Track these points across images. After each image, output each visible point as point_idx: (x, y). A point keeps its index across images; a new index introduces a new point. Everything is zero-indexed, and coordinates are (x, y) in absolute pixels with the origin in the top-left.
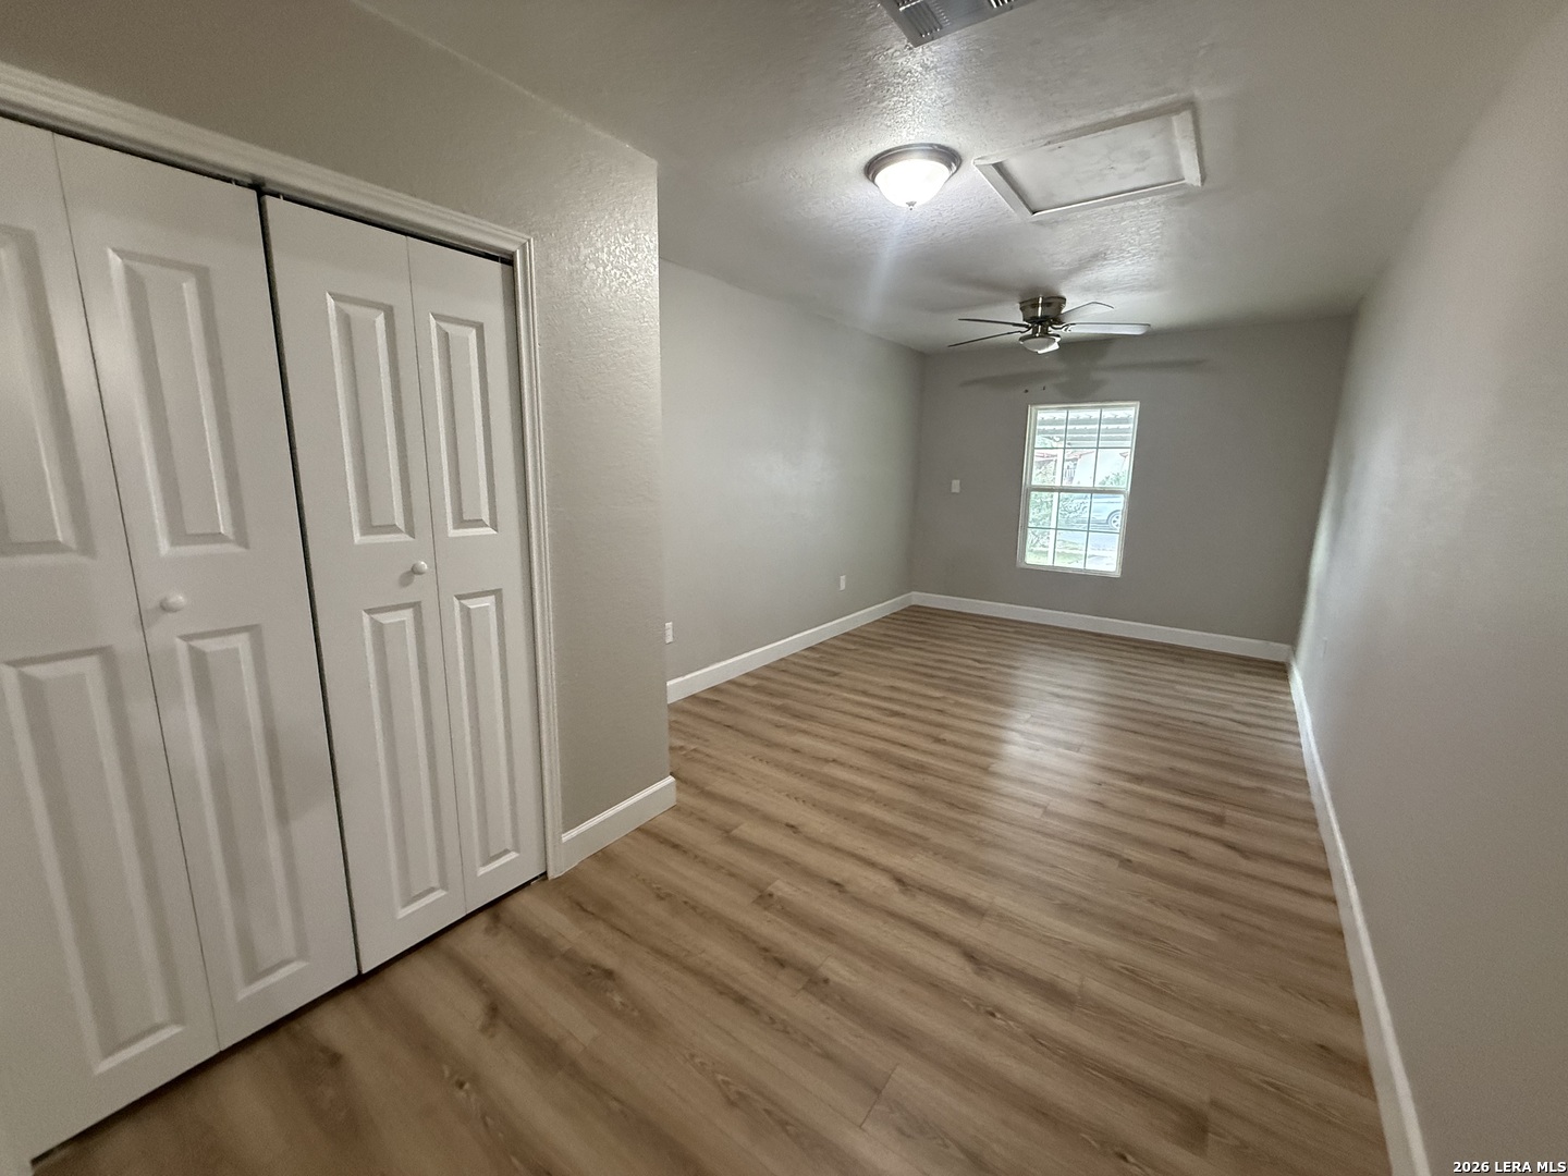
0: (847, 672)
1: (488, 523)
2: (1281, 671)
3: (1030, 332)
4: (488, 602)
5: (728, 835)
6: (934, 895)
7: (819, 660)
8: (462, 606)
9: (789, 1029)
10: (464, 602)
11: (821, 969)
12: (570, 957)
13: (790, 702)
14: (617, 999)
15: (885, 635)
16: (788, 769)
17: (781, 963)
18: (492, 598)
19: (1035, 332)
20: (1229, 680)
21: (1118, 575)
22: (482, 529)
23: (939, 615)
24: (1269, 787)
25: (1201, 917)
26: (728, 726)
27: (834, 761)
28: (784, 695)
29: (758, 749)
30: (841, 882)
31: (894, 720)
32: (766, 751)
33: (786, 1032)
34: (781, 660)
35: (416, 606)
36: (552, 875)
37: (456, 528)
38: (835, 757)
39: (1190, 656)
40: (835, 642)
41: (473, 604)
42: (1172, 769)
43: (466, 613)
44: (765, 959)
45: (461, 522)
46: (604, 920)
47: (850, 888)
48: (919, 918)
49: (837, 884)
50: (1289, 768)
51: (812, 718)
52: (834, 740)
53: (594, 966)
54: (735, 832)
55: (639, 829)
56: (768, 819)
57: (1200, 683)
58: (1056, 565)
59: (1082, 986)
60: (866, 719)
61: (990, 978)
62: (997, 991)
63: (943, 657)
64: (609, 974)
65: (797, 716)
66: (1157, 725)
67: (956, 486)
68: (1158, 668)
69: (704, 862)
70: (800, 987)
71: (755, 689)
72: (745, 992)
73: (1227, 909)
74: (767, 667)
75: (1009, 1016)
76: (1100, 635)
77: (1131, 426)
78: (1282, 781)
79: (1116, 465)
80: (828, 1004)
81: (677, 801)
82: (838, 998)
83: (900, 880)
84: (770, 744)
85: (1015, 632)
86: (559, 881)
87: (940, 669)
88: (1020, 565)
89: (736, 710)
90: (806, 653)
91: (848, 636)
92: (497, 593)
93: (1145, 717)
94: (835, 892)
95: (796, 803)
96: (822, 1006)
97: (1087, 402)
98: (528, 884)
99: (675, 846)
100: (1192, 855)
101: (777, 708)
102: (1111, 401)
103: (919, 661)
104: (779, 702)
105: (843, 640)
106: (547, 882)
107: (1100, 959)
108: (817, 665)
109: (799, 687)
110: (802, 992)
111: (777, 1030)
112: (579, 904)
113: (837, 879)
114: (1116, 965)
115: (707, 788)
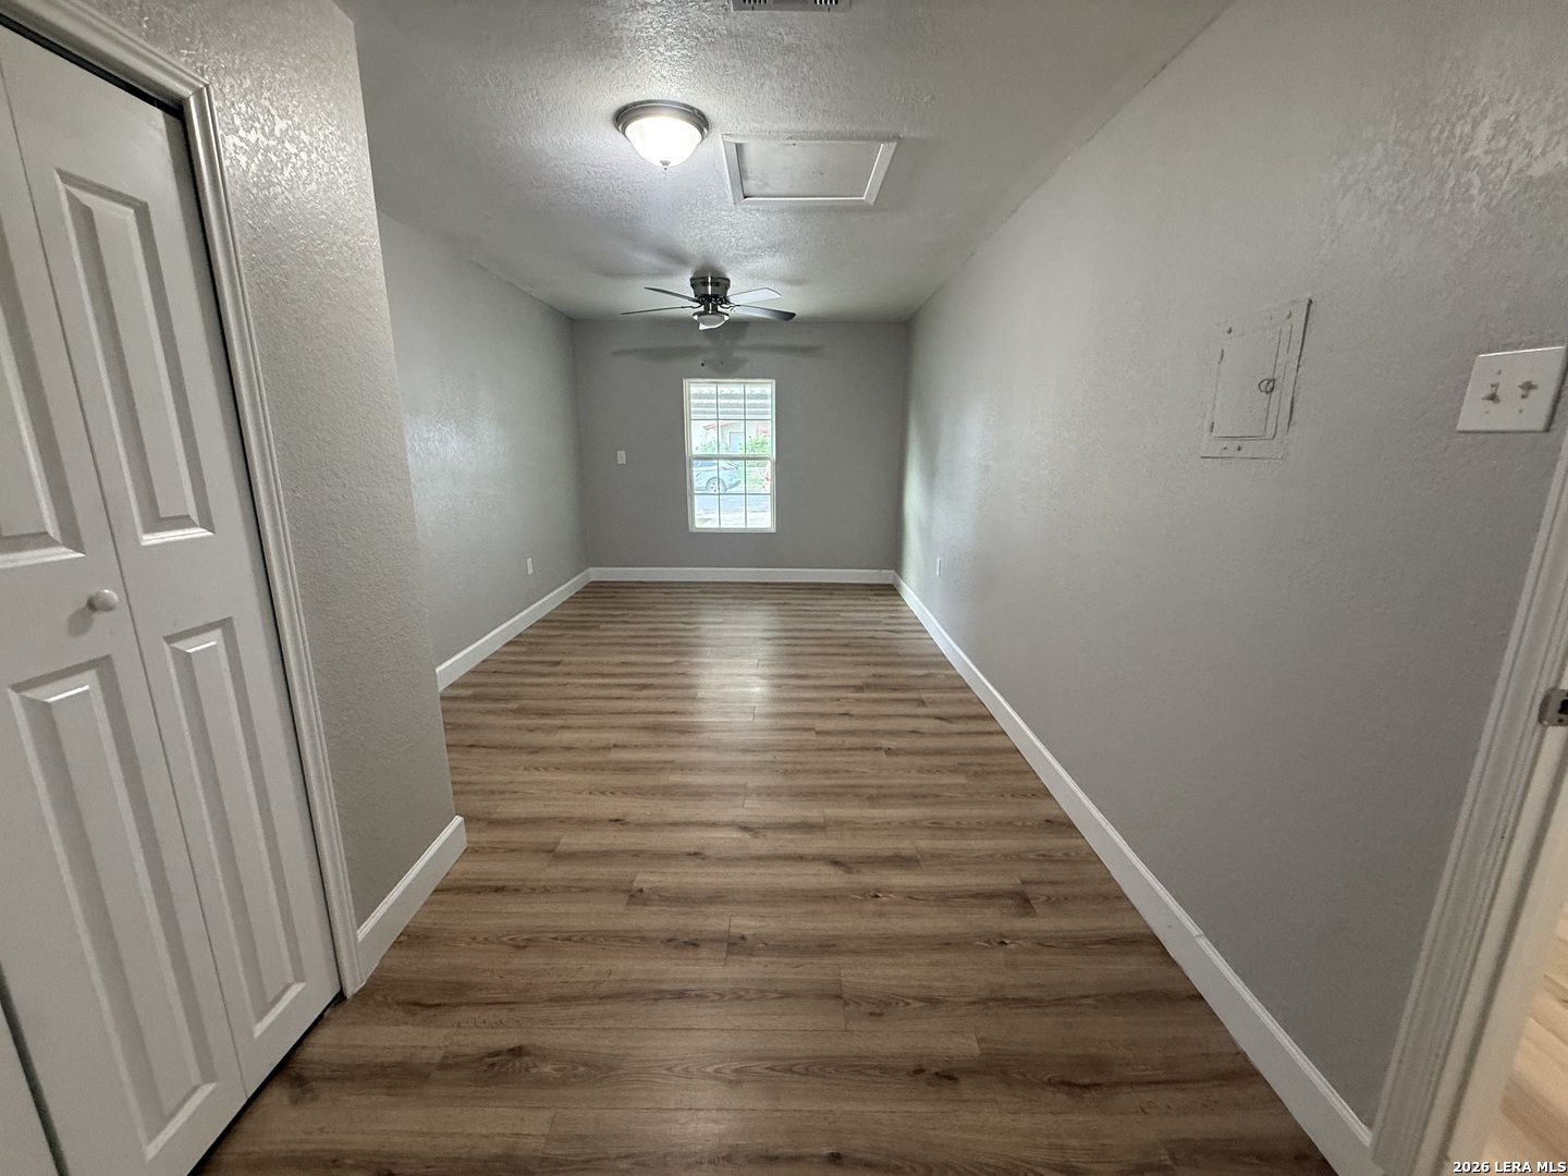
0: (566, 659)
1: (197, 522)
2: (891, 590)
3: (702, 309)
4: (212, 641)
5: (555, 855)
6: (780, 829)
7: (528, 653)
8: (176, 652)
9: (741, 993)
10: (177, 645)
11: (732, 930)
12: (449, 1064)
13: (523, 702)
14: (548, 1069)
15: (581, 615)
16: (573, 768)
17: (695, 944)
18: (218, 632)
19: (707, 309)
20: (867, 602)
21: (773, 530)
22: (187, 531)
23: (624, 587)
24: (933, 671)
25: (954, 770)
26: (472, 746)
27: (615, 746)
28: (515, 697)
29: (524, 758)
30: (697, 850)
31: (645, 693)
32: (535, 758)
33: (739, 997)
34: (484, 661)
35: (103, 665)
36: (351, 990)
37: (149, 530)
38: (614, 742)
39: (837, 590)
40: (533, 632)
41: (193, 647)
42: (874, 676)
43: (185, 661)
44: (676, 947)
45: (156, 522)
46: (467, 1004)
47: (707, 853)
48: (780, 851)
49: (695, 854)
50: (936, 656)
51: (562, 712)
52: (601, 727)
53: (491, 1055)
54: (560, 848)
55: (437, 891)
56: (585, 823)
57: (853, 608)
58: (722, 526)
59: (916, 848)
60: (618, 698)
61: (859, 872)
62: (869, 878)
63: (654, 626)
64: (517, 1052)
65: (543, 714)
66: (846, 646)
67: (622, 457)
68: (820, 602)
69: (546, 890)
70: (725, 954)
71: (474, 698)
72: (680, 986)
73: (960, 759)
74: (472, 672)
75: (889, 891)
76: (766, 584)
77: (769, 401)
78: (937, 665)
79: (762, 434)
80: (757, 956)
81: (468, 842)
82: (762, 945)
83: (745, 828)
84: (536, 750)
85: (702, 592)
86: (362, 994)
87: (654, 637)
88: (692, 530)
89: (469, 727)
90: (506, 649)
91: (545, 622)
92: (226, 625)
93: (837, 642)
94: (699, 861)
95: (603, 797)
96: (755, 959)
97: (733, 378)
98: (321, 1017)
99: (498, 890)
100: (921, 731)
101: (518, 712)
102: (753, 378)
103: (633, 633)
104: (513, 705)
105: (540, 628)
106: (348, 1003)
107: (914, 824)
108: (528, 658)
109: (523, 685)
110: (730, 957)
111: (731, 1000)
112: (416, 1004)
113: (692, 850)
114: (926, 824)
115: (494, 816)
